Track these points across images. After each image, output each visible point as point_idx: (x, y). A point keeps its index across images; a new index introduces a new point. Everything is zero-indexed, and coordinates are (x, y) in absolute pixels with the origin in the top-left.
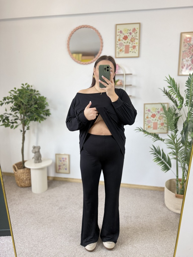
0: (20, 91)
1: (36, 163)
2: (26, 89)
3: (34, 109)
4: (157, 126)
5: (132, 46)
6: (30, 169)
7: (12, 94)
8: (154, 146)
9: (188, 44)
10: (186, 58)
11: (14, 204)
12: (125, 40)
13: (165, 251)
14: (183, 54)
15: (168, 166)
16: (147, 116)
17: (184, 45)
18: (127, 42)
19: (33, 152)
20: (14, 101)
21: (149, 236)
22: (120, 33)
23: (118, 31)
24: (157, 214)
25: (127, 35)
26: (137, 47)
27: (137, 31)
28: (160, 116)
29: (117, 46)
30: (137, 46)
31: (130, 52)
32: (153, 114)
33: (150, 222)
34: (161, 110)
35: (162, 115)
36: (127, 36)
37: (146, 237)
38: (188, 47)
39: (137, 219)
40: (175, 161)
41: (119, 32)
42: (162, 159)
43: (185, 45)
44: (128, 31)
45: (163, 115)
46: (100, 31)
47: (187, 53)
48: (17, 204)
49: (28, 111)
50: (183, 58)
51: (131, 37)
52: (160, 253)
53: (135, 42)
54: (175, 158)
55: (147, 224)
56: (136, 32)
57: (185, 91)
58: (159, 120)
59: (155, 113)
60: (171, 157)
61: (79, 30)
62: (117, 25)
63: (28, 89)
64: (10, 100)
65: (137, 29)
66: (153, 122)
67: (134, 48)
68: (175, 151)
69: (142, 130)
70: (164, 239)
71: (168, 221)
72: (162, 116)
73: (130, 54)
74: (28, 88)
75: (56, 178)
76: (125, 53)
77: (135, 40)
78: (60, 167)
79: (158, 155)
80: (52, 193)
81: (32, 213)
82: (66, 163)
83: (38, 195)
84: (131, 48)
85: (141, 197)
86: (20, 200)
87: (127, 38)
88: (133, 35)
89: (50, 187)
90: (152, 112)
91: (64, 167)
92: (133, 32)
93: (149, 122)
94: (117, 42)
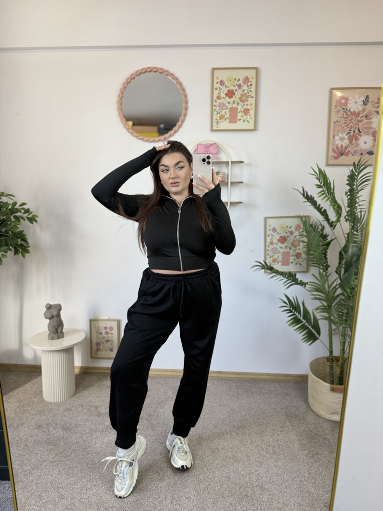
1: (52, 339)
5: (242, 110)
8: (287, 297)
9: (343, 109)
10: (340, 135)
12: (230, 97)
13: (322, 493)
14: (334, 127)
15: (315, 332)
16: (271, 239)
17: (336, 110)
18: (234, 102)
19: (46, 318)
21: (289, 468)
22: (221, 85)
23: (215, 81)
24: (298, 424)
25: (234, 89)
26: (252, 112)
27: (251, 82)
28: (294, 241)
29: (214, 108)
31: (240, 120)
32: (281, 237)
33: (288, 442)
34: (296, 230)
35: (298, 238)
36: (232, 90)
37: (283, 469)
38: (343, 114)
39: (262, 437)
40: (327, 322)
41: (217, 83)
42: (303, 320)
43: (338, 111)
44: (235, 82)
45: (300, 238)
46: (181, 79)
47: (342, 126)
50: (335, 133)
51: (241, 93)
52: (314, 496)
53: (249, 103)
54: (326, 318)
55: (282, 445)
56: (249, 83)
57: (346, 193)
58: (293, 248)
59: (286, 235)
60: (319, 316)
61: (142, 75)
62: (214, 69)
65: (252, 78)
66: (282, 251)
67: (247, 112)
68: (325, 304)
69: (266, 267)
70: (317, 470)
71: (319, 436)
72: (297, 240)
73: (239, 125)
75: (91, 368)
76: (229, 122)
77: (249, 99)
78: (100, 345)
79: (295, 313)
80: (86, 400)
81: (49, 443)
82: (111, 336)
83: (58, 405)
84: (240, 113)
85: (264, 396)
86: (20, 418)
87: (234, 94)
88: (243, 89)
89: (80, 388)
90: (280, 232)
91: (107, 346)
92: (244, 83)
93: (275, 251)
94: (214, 101)
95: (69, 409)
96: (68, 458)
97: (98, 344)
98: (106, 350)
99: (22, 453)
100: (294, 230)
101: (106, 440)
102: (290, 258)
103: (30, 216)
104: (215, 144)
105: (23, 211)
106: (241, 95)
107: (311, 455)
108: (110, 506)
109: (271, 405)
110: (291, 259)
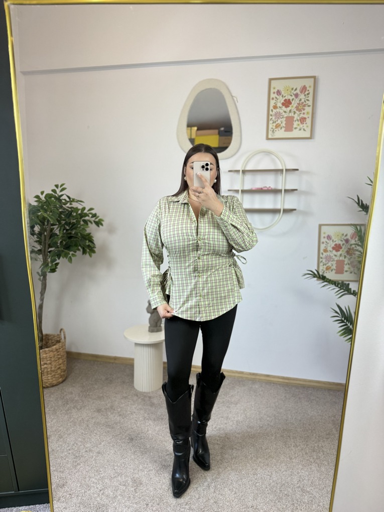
4: (344, 267)
5: (299, 118)
8: (339, 306)
11: (74, 408)
12: (287, 107)
16: (325, 247)
18: (290, 111)
22: (278, 95)
23: (272, 91)
25: (291, 98)
26: (309, 121)
27: (308, 91)
28: (349, 249)
29: (270, 117)
31: (296, 128)
32: (336, 245)
34: (352, 238)
35: (353, 246)
36: (289, 100)
39: (307, 442)
41: (274, 93)
44: (292, 92)
45: (356, 247)
48: (79, 407)
51: (298, 102)
53: (305, 111)
58: (348, 256)
59: (341, 243)
62: (270, 80)
65: (310, 87)
66: (336, 259)
67: (303, 121)
69: (318, 276)
72: (353, 248)
73: (295, 134)
76: (285, 131)
77: (305, 108)
79: (347, 323)
84: (297, 122)
85: (311, 402)
87: (291, 103)
88: (300, 98)
90: (335, 240)
92: (301, 92)
93: (329, 258)
94: (270, 110)
100: (350, 238)
103: (97, 220)
105: (90, 216)
106: (298, 104)
109: (318, 412)
110: (346, 268)
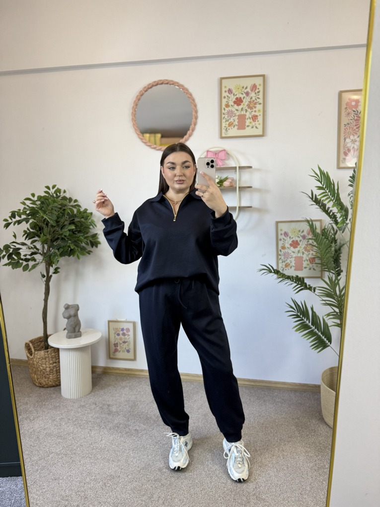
0: (42, 200)
1: (69, 337)
2: (55, 195)
3: (67, 234)
4: (303, 264)
5: (250, 116)
6: (58, 350)
7: (28, 206)
8: (295, 302)
9: (354, 111)
10: (352, 137)
11: (26, 419)
12: (239, 105)
14: (345, 129)
15: (325, 339)
16: (283, 244)
17: (346, 113)
18: (242, 109)
19: (64, 318)
20: (31, 218)
22: (229, 93)
23: (224, 90)
24: (307, 436)
25: (242, 96)
26: (260, 118)
27: (258, 89)
28: (307, 245)
29: (223, 116)
30: (260, 115)
31: (248, 126)
32: (293, 241)
33: (294, 453)
34: (308, 234)
35: (311, 241)
36: (240, 98)
38: (354, 116)
40: (339, 329)
41: (226, 92)
42: (312, 326)
43: (349, 114)
44: (244, 90)
45: (313, 243)
46: (191, 90)
47: (352, 128)
48: (32, 419)
49: (56, 237)
50: (346, 136)
51: (249, 100)
53: (257, 109)
54: (337, 325)
56: (257, 90)
57: (349, 195)
58: (306, 253)
59: (298, 239)
60: (330, 322)
61: (154, 88)
62: (222, 79)
63: (58, 197)
64: (23, 217)
65: (260, 85)
66: (294, 256)
67: (255, 119)
68: (337, 310)
69: (273, 271)
72: (310, 244)
73: (248, 131)
74: (57, 195)
75: (109, 368)
76: (238, 129)
77: (256, 106)
78: (117, 346)
79: (303, 318)
80: (100, 399)
81: (60, 437)
82: (128, 338)
83: (74, 401)
84: (249, 119)
85: (276, 405)
86: (37, 411)
87: (242, 102)
88: (251, 96)
89: (97, 387)
90: (292, 237)
91: (124, 347)
92: (252, 90)
93: (287, 255)
94: (223, 109)
95: (83, 406)
96: (74, 452)
97: (116, 345)
98: (123, 351)
99: (33, 444)
100: (306, 235)
101: (111, 438)
102: (303, 262)
104: (224, 150)
106: (249, 102)
107: (316, 468)
108: (104, 500)
109: (282, 414)
110: (305, 264)
